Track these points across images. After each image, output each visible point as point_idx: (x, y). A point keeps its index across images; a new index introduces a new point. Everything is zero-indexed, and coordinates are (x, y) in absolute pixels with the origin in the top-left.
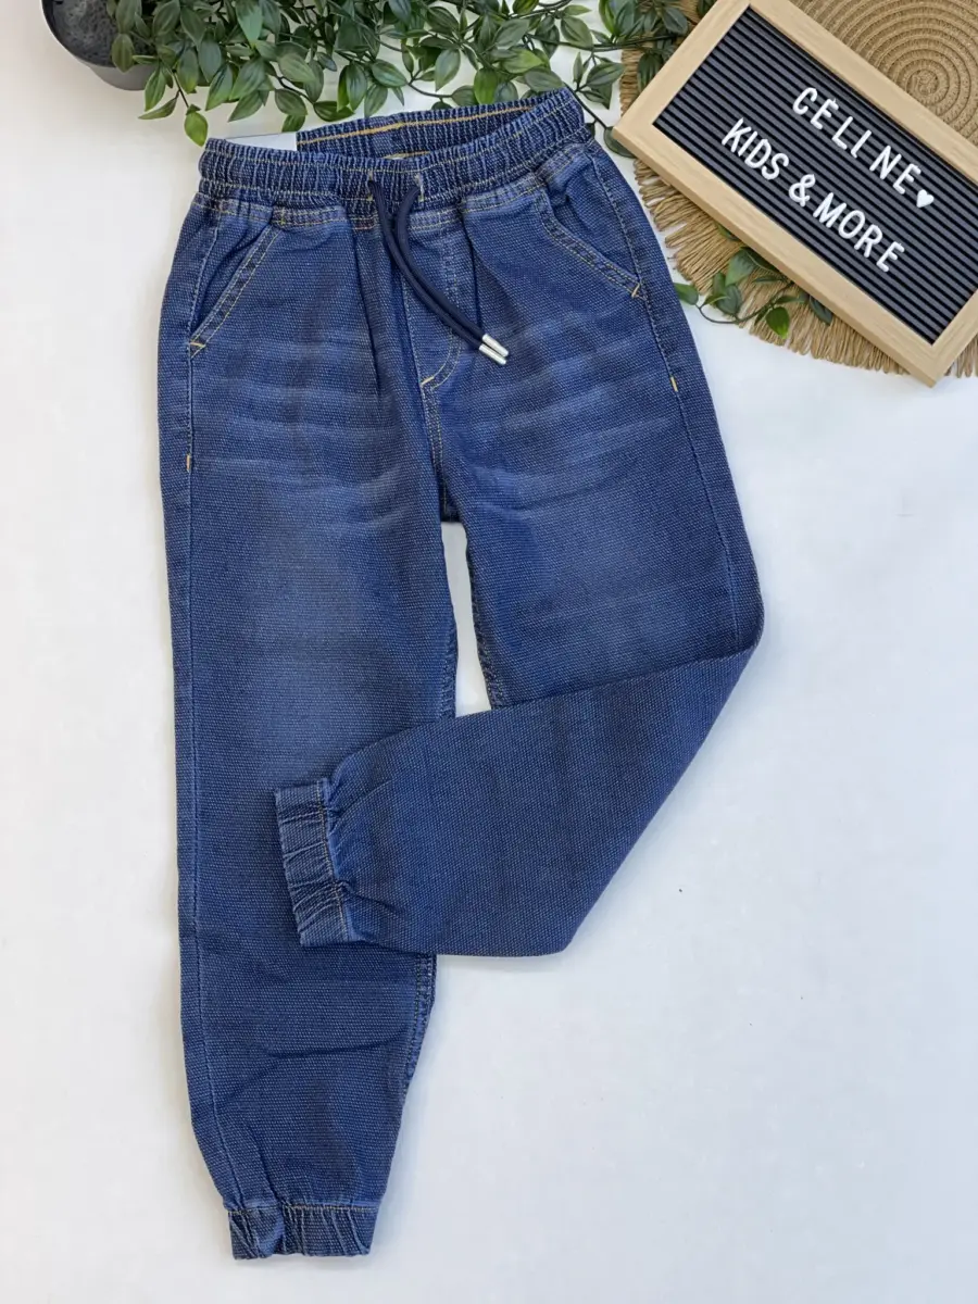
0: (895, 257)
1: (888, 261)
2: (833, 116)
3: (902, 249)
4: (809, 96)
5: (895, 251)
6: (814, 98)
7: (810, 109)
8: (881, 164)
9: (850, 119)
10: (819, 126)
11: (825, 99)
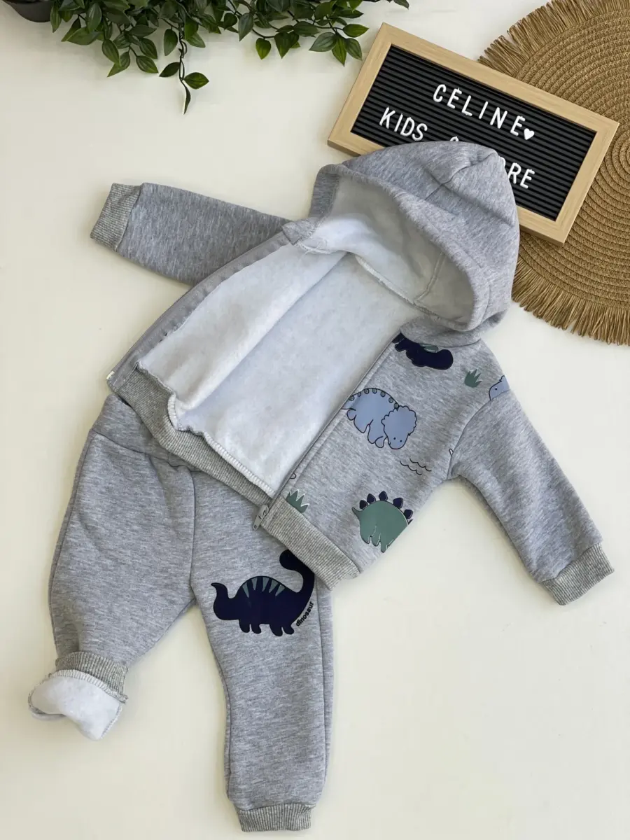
0: (530, 178)
1: (527, 181)
2: (460, 98)
3: (533, 173)
4: (442, 89)
5: (529, 175)
6: (444, 90)
7: (444, 97)
8: (496, 120)
9: (470, 97)
10: (453, 107)
11: (453, 89)
